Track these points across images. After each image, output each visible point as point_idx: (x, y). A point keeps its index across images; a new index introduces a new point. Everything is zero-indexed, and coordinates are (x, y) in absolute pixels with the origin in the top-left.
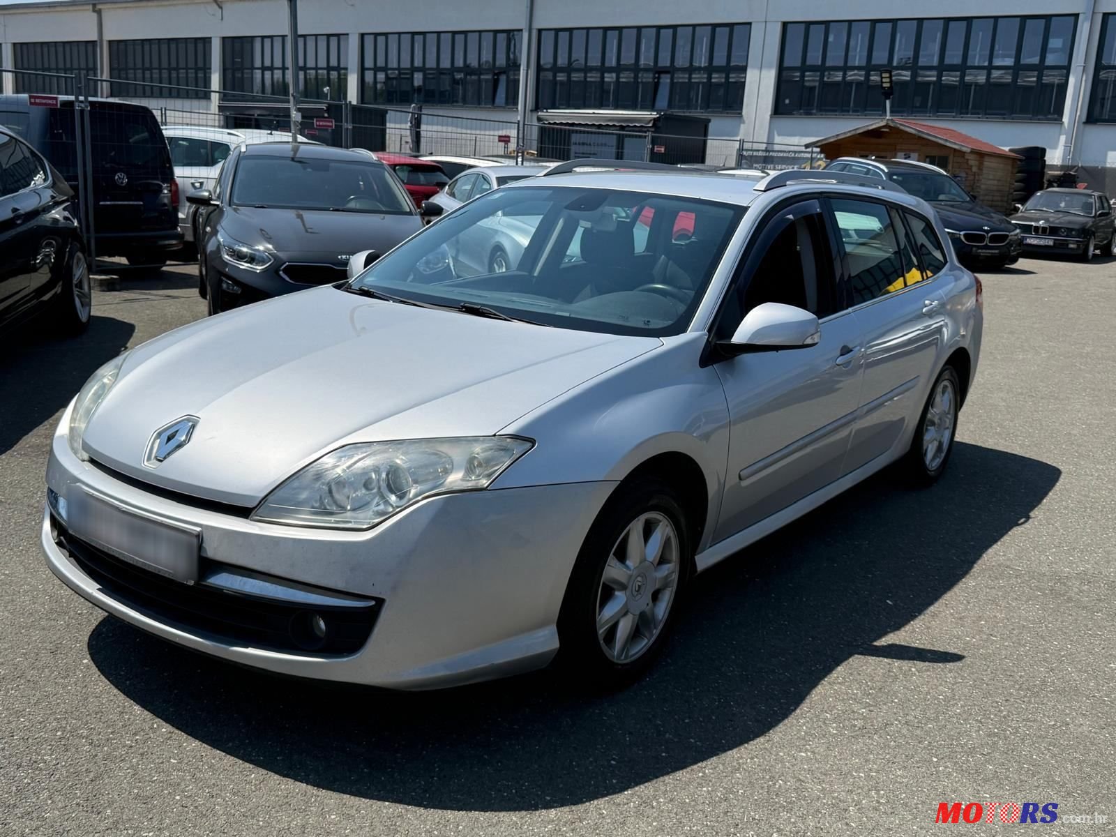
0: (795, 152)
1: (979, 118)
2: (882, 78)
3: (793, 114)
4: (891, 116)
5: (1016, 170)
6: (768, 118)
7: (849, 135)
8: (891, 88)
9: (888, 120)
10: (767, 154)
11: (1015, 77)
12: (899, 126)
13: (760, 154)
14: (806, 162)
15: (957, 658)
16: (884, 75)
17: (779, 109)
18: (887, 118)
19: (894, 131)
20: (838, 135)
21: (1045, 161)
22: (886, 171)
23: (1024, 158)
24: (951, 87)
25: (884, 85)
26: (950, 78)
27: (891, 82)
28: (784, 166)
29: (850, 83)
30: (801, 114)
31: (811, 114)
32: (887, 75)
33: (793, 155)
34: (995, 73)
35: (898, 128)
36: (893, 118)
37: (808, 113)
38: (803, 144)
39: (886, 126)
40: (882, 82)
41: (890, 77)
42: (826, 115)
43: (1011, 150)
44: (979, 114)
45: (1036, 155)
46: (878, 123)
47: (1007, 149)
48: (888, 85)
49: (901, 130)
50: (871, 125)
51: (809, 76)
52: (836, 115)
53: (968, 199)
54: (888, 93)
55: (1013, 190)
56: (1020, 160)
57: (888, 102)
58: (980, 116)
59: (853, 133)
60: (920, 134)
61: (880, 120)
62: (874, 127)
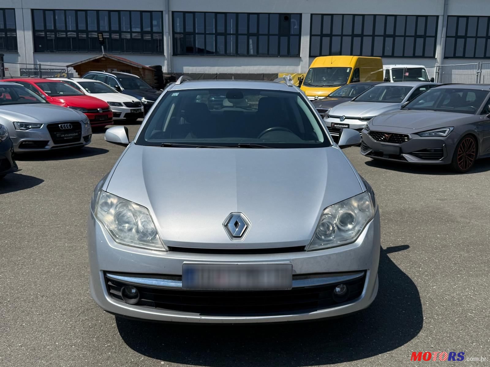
0: (51, 69)
1: (130, 53)
2: (98, 36)
3: (45, 52)
4: (105, 53)
5: (154, 75)
6: (32, 53)
7: (87, 61)
8: (103, 40)
9: (104, 54)
10: (37, 70)
11: (142, 37)
12: (109, 57)
13: (33, 70)
14: (57, 74)
15: (406, 247)
16: (99, 35)
17: (37, 50)
18: (103, 54)
19: (107, 59)
20: (82, 61)
21: (162, 71)
22: (116, 77)
23: (156, 70)
24: (116, 40)
25: (100, 39)
26: (115, 36)
27: (103, 38)
28: (46, 76)
29: (69, 38)
30: (48, 52)
31: (53, 52)
32: (101, 35)
33: (50, 71)
34: (134, 35)
35: (109, 58)
36: (106, 54)
37: (52, 51)
38: (66, 66)
39: (104, 57)
40: (99, 38)
41: (102, 36)
42: (61, 52)
43: (149, 67)
44: (130, 52)
45: (158, 69)
46: (99, 56)
47: (148, 66)
48: (102, 39)
49: (111, 59)
50: (97, 57)
51: (49, 34)
52: (66, 52)
53: (151, 88)
54: (103, 43)
55: (154, 84)
56: (155, 71)
57: (102, 47)
58: (131, 53)
59: (89, 60)
60: (119, 61)
61: (100, 55)
62: (98, 58)
